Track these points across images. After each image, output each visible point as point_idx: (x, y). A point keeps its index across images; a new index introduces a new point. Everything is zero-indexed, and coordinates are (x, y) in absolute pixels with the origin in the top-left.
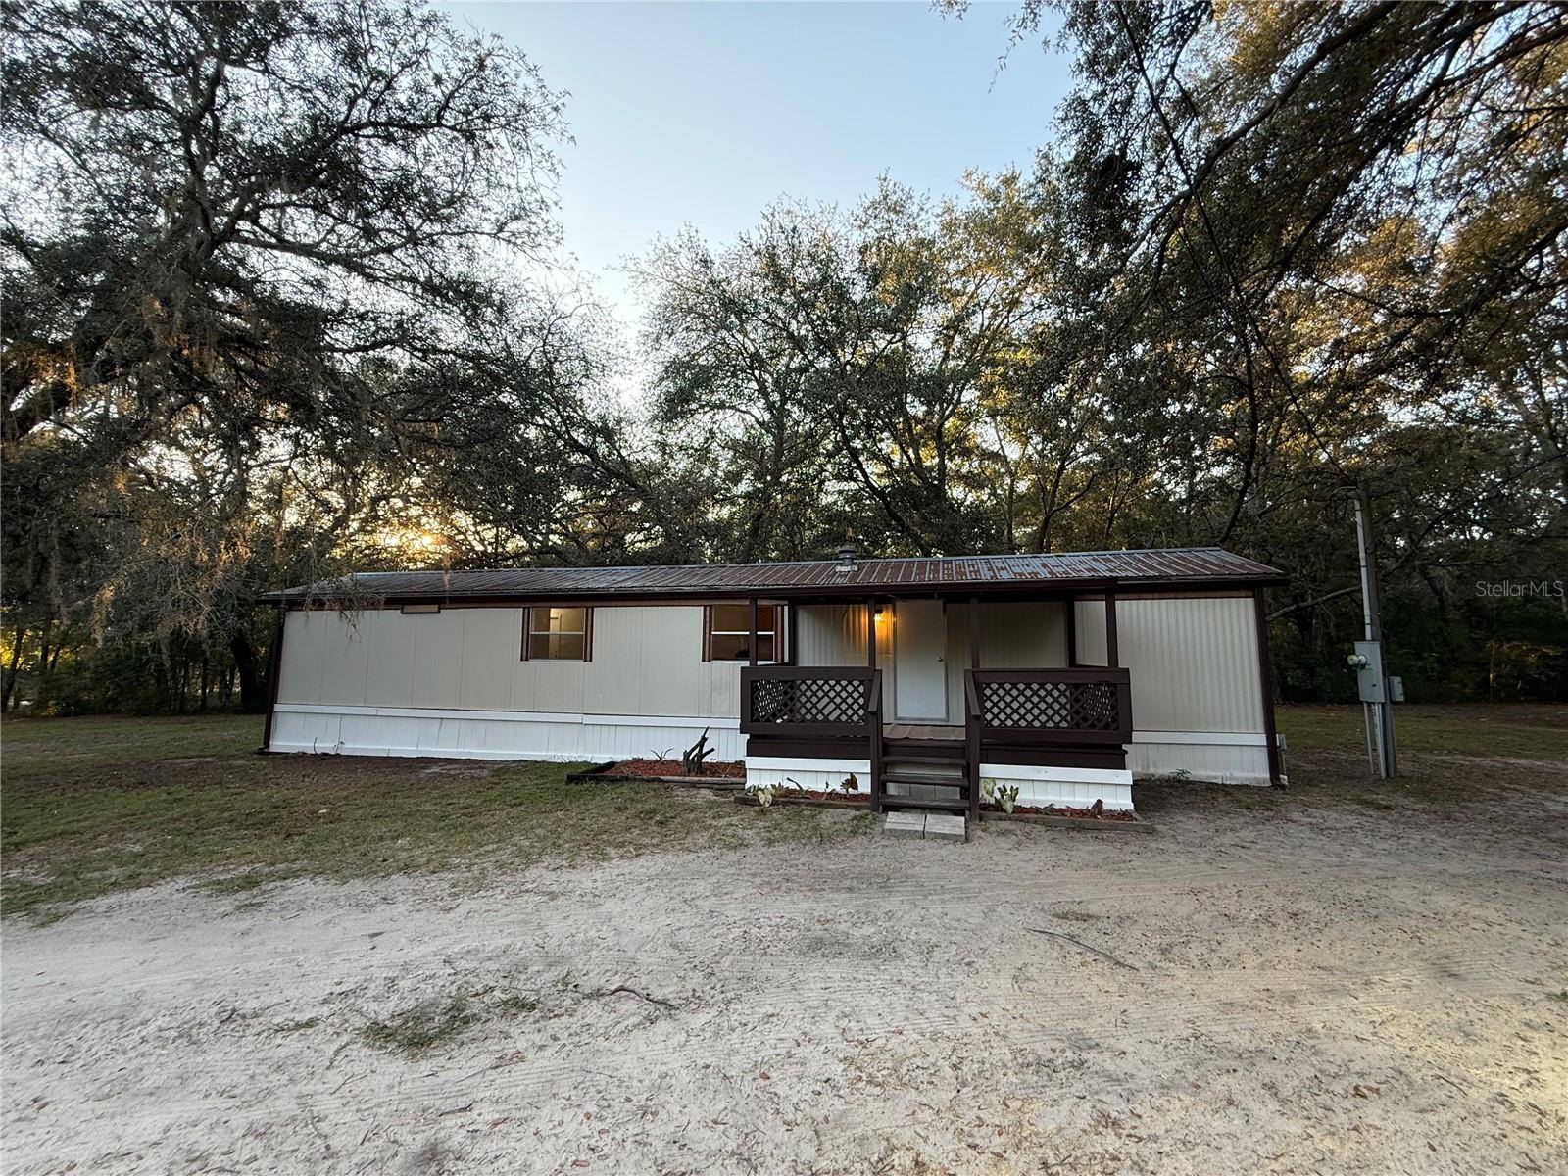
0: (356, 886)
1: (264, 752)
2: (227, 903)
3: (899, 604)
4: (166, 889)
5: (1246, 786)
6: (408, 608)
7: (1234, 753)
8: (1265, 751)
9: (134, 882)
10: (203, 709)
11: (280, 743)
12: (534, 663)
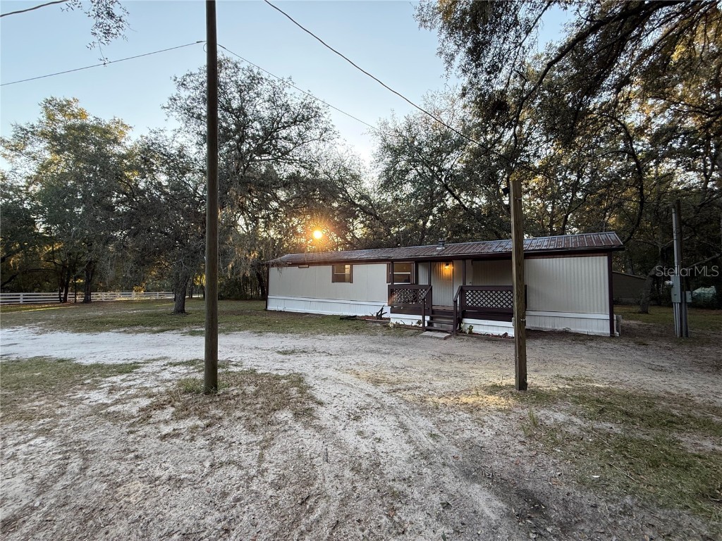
0: (280, 335)
1: (266, 310)
2: (256, 335)
3: (454, 261)
4: (245, 332)
5: (599, 336)
6: (300, 266)
7: (594, 322)
8: (609, 322)
9: (240, 330)
10: (252, 299)
11: (270, 308)
12: (335, 284)
